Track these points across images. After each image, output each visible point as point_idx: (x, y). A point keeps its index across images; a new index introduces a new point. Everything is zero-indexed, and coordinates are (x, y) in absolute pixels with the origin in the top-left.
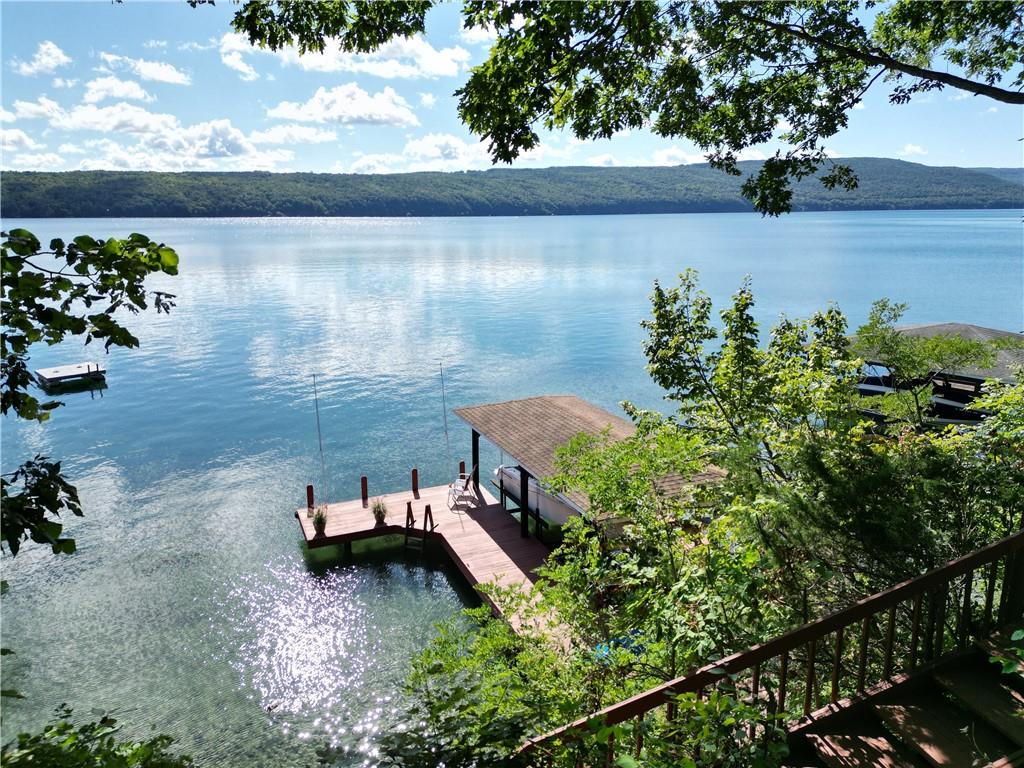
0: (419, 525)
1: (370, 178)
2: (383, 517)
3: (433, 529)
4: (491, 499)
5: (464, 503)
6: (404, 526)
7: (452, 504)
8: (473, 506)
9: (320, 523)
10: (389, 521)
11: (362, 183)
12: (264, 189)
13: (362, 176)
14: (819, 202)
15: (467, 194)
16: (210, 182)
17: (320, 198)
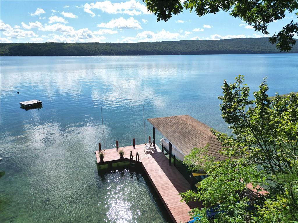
0: (134, 159)
2: (123, 155)
3: (139, 161)
4: (159, 150)
5: (150, 151)
6: (129, 159)
7: (146, 151)
8: (153, 152)
9: (102, 157)
10: (125, 157)
11: (125, 46)
12: (97, 47)
13: (125, 43)
14: (264, 51)
15: (156, 49)
16: (82, 46)
17: (113, 50)
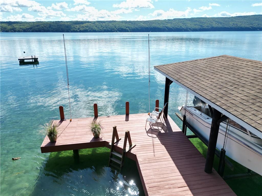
1: (141, 22)
3: (130, 150)
4: (176, 128)
5: (156, 128)
7: (148, 128)
8: (162, 131)
10: (103, 137)
11: (139, 23)
12: (114, 25)
15: (167, 26)
17: (128, 27)
